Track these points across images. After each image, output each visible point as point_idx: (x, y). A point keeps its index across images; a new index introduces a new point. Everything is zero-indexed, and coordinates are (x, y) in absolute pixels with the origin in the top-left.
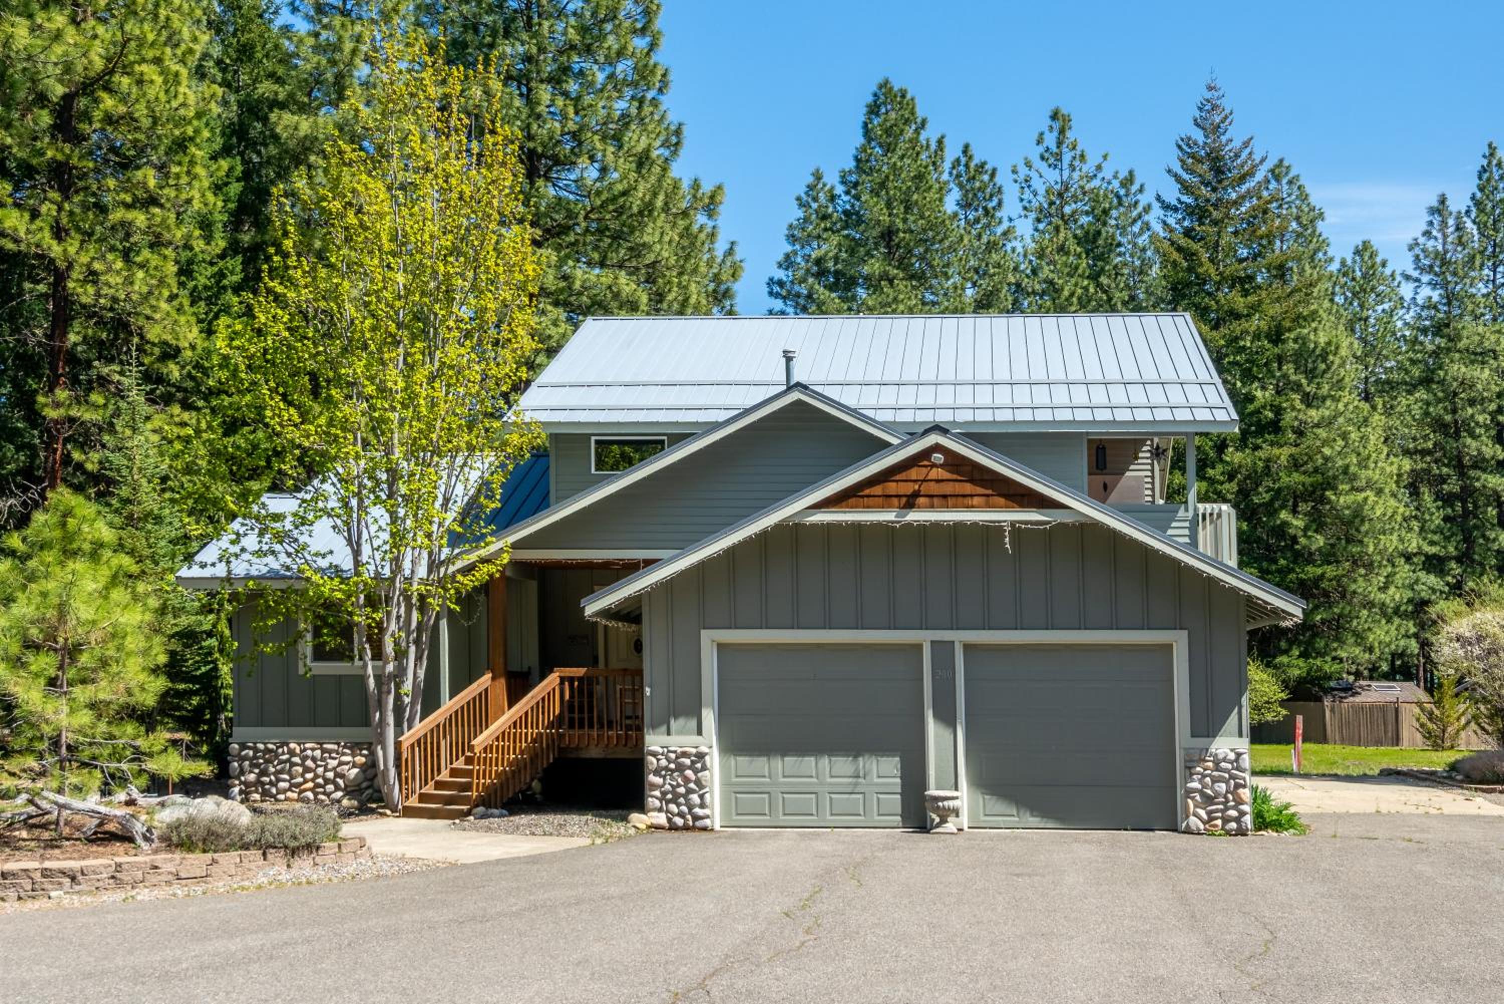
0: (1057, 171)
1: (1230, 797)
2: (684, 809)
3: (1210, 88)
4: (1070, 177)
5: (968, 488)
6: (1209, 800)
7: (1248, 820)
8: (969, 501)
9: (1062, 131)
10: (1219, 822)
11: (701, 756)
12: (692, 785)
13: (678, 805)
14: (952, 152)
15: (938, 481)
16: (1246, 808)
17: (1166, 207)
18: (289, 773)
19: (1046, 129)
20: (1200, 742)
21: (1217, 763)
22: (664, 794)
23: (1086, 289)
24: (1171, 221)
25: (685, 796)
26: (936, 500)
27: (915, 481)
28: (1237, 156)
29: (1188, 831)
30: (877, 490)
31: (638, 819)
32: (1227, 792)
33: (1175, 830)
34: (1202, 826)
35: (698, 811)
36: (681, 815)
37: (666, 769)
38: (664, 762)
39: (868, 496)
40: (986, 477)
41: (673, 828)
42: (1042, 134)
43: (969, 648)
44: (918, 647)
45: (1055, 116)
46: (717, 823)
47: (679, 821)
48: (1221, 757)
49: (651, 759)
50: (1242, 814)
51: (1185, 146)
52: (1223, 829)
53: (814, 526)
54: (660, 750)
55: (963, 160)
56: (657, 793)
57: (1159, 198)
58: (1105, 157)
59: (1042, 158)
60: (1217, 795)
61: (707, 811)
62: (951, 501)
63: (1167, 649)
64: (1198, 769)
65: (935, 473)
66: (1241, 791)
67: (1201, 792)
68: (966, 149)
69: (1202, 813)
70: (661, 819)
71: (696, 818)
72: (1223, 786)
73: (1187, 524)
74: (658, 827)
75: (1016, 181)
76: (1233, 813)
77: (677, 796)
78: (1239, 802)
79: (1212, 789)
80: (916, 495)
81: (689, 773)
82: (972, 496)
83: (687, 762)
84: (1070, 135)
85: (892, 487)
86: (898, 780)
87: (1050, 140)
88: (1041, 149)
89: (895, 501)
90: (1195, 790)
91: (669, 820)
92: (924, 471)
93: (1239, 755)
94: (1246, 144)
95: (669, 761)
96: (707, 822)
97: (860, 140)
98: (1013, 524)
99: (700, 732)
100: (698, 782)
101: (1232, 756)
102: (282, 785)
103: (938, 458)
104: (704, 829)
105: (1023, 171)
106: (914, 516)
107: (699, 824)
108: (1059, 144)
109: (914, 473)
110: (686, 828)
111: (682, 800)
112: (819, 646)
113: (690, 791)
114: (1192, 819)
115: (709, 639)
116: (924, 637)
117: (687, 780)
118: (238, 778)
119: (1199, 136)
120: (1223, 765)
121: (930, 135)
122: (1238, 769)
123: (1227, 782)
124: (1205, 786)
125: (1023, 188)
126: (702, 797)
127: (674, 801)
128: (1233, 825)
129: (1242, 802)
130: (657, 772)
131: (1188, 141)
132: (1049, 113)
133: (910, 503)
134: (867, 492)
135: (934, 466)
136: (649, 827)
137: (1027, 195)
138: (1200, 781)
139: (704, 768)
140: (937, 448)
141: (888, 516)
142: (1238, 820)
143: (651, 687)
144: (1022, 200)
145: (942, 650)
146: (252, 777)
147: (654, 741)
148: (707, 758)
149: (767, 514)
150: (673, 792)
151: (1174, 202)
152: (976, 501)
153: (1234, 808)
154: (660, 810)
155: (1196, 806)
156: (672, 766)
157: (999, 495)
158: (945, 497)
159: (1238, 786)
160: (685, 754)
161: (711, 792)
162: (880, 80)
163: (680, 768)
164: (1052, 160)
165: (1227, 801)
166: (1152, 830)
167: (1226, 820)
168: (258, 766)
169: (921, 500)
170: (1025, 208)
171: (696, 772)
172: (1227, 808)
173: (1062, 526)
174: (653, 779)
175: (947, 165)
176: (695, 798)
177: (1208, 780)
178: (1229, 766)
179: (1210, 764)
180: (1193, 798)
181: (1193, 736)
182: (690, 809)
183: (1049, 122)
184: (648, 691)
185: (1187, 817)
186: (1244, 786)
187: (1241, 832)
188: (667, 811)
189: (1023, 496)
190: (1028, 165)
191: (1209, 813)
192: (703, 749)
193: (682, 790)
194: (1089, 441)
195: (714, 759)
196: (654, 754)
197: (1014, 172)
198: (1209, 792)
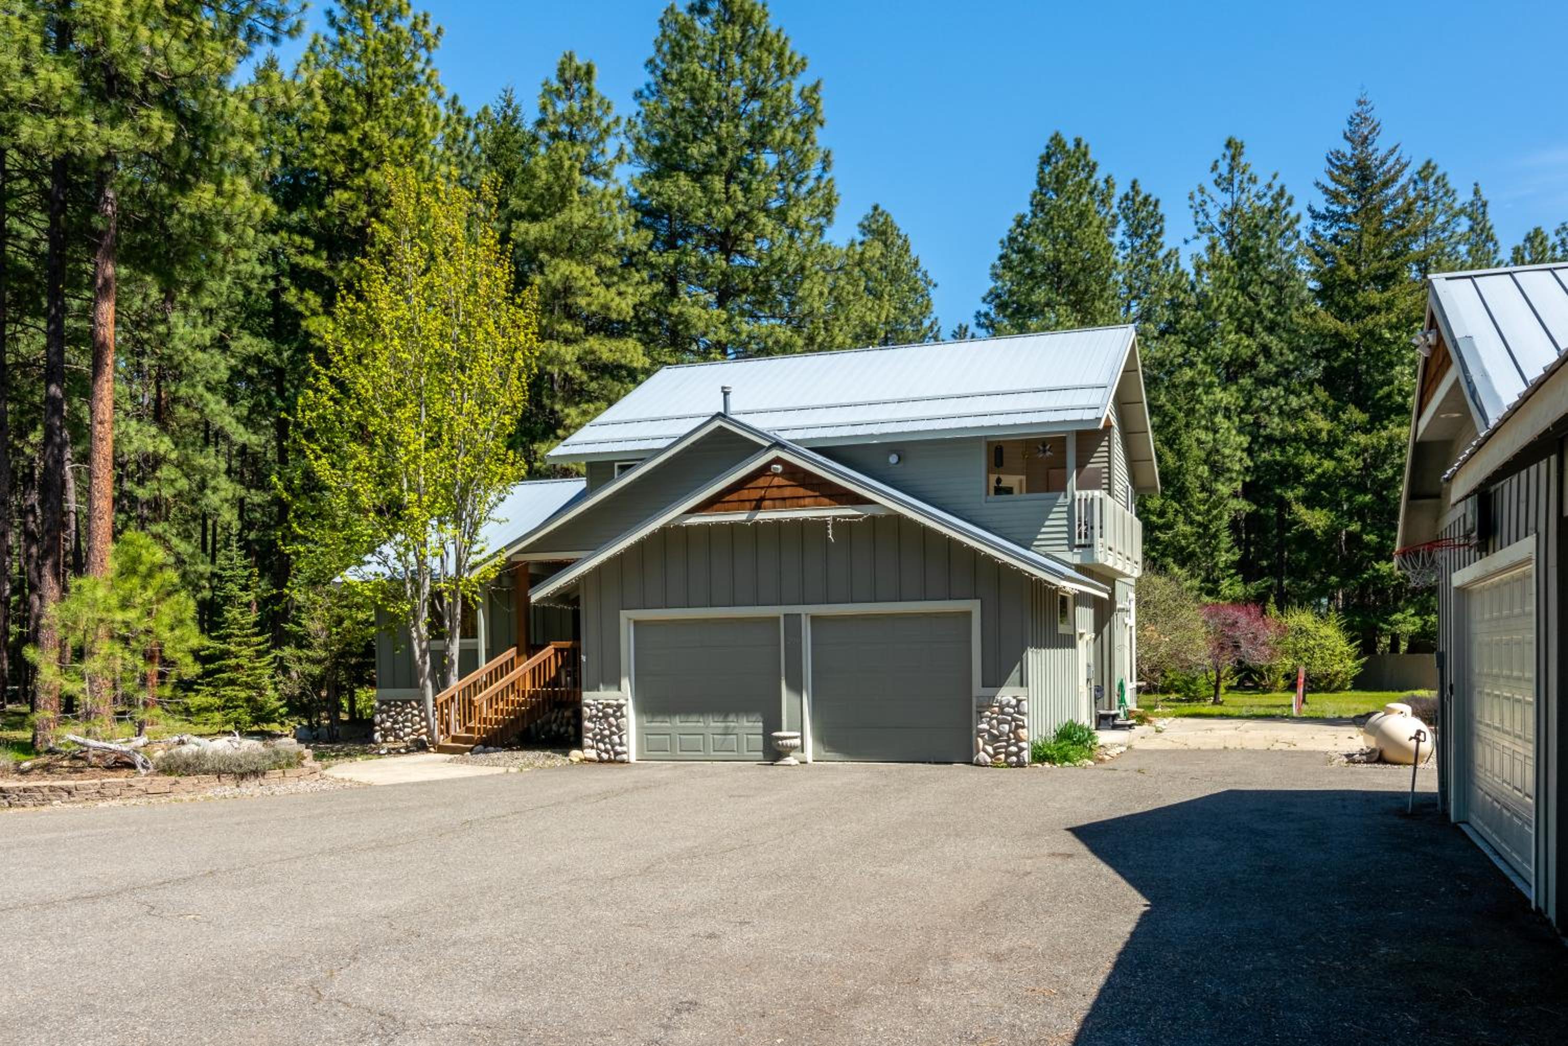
0: (1229, 194)
1: (1012, 735)
2: (609, 747)
3: (1360, 103)
4: (1239, 199)
5: (801, 491)
6: (994, 739)
7: (1026, 755)
8: (802, 502)
9: (1233, 158)
10: (1002, 756)
11: (620, 707)
12: (614, 729)
13: (605, 744)
14: (1121, 190)
15: (779, 487)
16: (1024, 745)
17: (1316, 216)
18: (411, 721)
19: (1220, 157)
20: (989, 691)
21: (1001, 708)
22: (595, 735)
23: (1236, 299)
24: (1319, 228)
25: (609, 737)
26: (777, 503)
27: (762, 488)
28: (1383, 163)
29: (978, 764)
30: (734, 497)
31: (576, 754)
32: (1010, 731)
33: (971, 763)
34: (989, 760)
35: (618, 748)
36: (607, 751)
37: (596, 716)
38: (594, 712)
39: (728, 502)
40: (813, 482)
41: (601, 761)
42: (1217, 161)
43: (814, 619)
44: (777, 619)
45: (1229, 145)
46: (633, 757)
47: (605, 756)
48: (1004, 703)
49: (586, 709)
50: (1021, 749)
51: (1335, 160)
52: (1005, 761)
53: (688, 527)
54: (592, 702)
55: (1131, 194)
56: (590, 735)
57: (1310, 209)
58: (1274, 177)
59: (1217, 184)
60: (1001, 734)
61: (624, 749)
62: (788, 502)
63: (968, 615)
64: (988, 713)
65: (777, 481)
66: (1020, 731)
67: (989, 732)
68: (1134, 185)
69: (990, 749)
70: (592, 754)
71: (617, 753)
72: (1006, 727)
73: (1065, 509)
74: (591, 760)
75: (1191, 207)
76: (1013, 749)
77: (603, 737)
78: (1019, 739)
79: (998, 729)
80: (762, 499)
81: (612, 720)
82: (804, 497)
83: (610, 711)
84: (1243, 160)
85: (744, 494)
86: (761, 724)
87: (1224, 168)
88: (1215, 176)
89: (747, 504)
90: (984, 731)
91: (599, 755)
92: (769, 479)
93: (1019, 701)
94: (1392, 152)
95: (598, 711)
96: (625, 757)
97: (1035, 187)
98: (834, 518)
99: (619, 689)
100: (618, 727)
101: (1014, 702)
102: (408, 730)
103: (779, 468)
104: (622, 762)
105: (1198, 199)
106: (762, 516)
107: (618, 758)
108: (1232, 169)
109: (762, 482)
110: (610, 761)
111: (607, 740)
112: (706, 621)
113: (612, 733)
114: (982, 753)
115: (627, 617)
116: (779, 611)
117: (610, 725)
118: (379, 725)
119: (1346, 148)
120: (1007, 709)
121: (1099, 176)
122: (1019, 713)
123: (1010, 724)
124: (992, 727)
125: (1197, 212)
126: (620, 737)
127: (601, 741)
128: (1014, 759)
129: (1022, 740)
130: (590, 719)
131: (1339, 155)
132: (1225, 143)
133: (758, 505)
134: (727, 499)
135: (775, 475)
136: (581, 760)
137: (1201, 218)
138: (989, 723)
139: (622, 716)
140: (778, 460)
141: (741, 517)
142: (1017, 754)
143: (587, 655)
144: (1197, 223)
145: (793, 621)
146: (388, 724)
147: (588, 697)
148: (624, 709)
149: (655, 519)
150: (601, 734)
151: (1323, 211)
152: (807, 501)
153: (1016, 744)
154: (592, 747)
155: (985, 743)
156: (600, 714)
157: (823, 496)
158: (784, 499)
159: (1018, 727)
160: (608, 706)
161: (627, 734)
162: (1053, 134)
163: (606, 716)
164: (1225, 185)
165: (1010, 739)
166: (951, 763)
167: (1008, 755)
168: (392, 717)
169: (767, 503)
170: (1199, 230)
171: (617, 718)
172: (1009, 745)
173: (873, 518)
174: (587, 724)
175: (1115, 201)
176: (616, 739)
177: (995, 722)
178: (1012, 711)
179: (996, 709)
180: (982, 737)
181: (983, 686)
182: (613, 746)
183: (1223, 150)
184: (584, 658)
185: (978, 752)
186: (1023, 727)
187: (1020, 764)
188: (598, 749)
189: (843, 495)
190: (1202, 190)
191: (995, 749)
192: (622, 701)
193: (607, 732)
194: (989, 444)
195: (630, 710)
196: (588, 706)
197: (1191, 198)
198: (995, 732)
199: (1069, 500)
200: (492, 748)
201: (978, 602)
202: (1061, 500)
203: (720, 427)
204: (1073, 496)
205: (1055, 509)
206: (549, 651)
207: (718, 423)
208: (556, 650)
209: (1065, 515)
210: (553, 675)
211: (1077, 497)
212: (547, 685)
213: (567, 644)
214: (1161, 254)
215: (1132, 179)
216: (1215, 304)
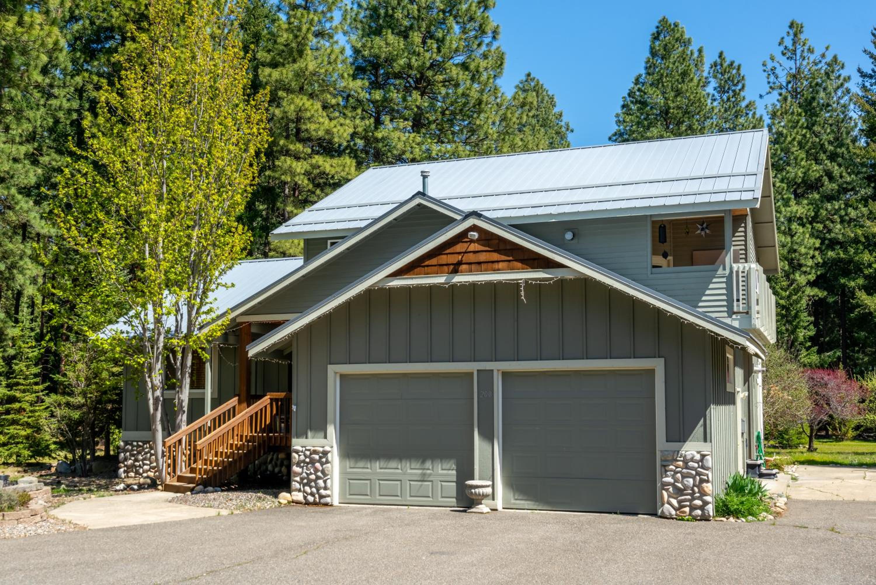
0: (793, 62)
1: (696, 489)
2: (314, 490)
4: (801, 64)
5: (495, 256)
6: (679, 492)
7: (710, 509)
8: (496, 266)
9: (795, 35)
10: (687, 509)
11: (325, 453)
12: (319, 474)
13: (311, 487)
15: (475, 252)
16: (708, 499)
17: (863, 75)
18: (149, 460)
19: (785, 35)
20: (673, 446)
21: (686, 462)
22: (302, 479)
23: (804, 136)
24: (867, 84)
25: (315, 481)
26: (473, 266)
27: (459, 253)
29: (663, 517)
30: (434, 261)
31: (284, 497)
32: (694, 485)
33: (655, 514)
34: (673, 512)
35: (323, 492)
36: (312, 494)
37: (304, 462)
38: (302, 457)
39: (428, 266)
40: (508, 247)
41: (307, 503)
42: (783, 38)
43: (505, 375)
44: (471, 374)
45: (791, 26)
46: (336, 501)
47: (310, 499)
48: (689, 457)
49: (294, 455)
50: (706, 503)
52: (690, 514)
53: (391, 289)
54: (300, 449)
55: (719, 61)
56: (298, 479)
57: (859, 70)
58: (827, 48)
59: (784, 54)
60: (686, 488)
61: (328, 492)
62: (483, 266)
63: (651, 372)
64: (672, 467)
65: (474, 247)
66: (704, 485)
67: (673, 485)
68: (721, 55)
69: (674, 502)
70: (299, 496)
71: (321, 497)
72: (691, 481)
73: (724, 280)
74: (298, 503)
75: (765, 71)
76: (698, 502)
77: (310, 481)
78: (703, 493)
79: (682, 482)
80: (460, 263)
81: (318, 465)
82: (498, 262)
83: (317, 457)
84: (802, 37)
85: (443, 259)
86: (454, 472)
87: (788, 42)
88: (782, 48)
89: (446, 268)
90: (669, 484)
91: (305, 498)
92: (466, 245)
93: (703, 456)
95: (306, 456)
96: (328, 500)
97: (648, 55)
98: (526, 281)
99: (325, 437)
100: (323, 472)
101: (698, 457)
102: (146, 467)
103: (475, 235)
104: (326, 505)
105: (770, 65)
106: (458, 279)
107: (323, 501)
108: (794, 43)
109: (459, 247)
110: (315, 504)
111: (313, 484)
112: (405, 375)
113: (318, 478)
114: (667, 506)
115: (334, 371)
116: (473, 367)
117: (316, 471)
118: (123, 463)
120: (691, 464)
122: (703, 467)
123: (694, 478)
124: (676, 480)
125: (769, 75)
126: (325, 482)
127: (308, 484)
128: (699, 512)
129: (706, 494)
130: (298, 464)
132: (789, 24)
133: (455, 270)
134: (427, 263)
135: (472, 241)
136: (289, 502)
137: (772, 79)
138: (673, 477)
139: (327, 462)
140: (474, 228)
141: (440, 280)
142: (702, 508)
143: (297, 405)
144: (769, 83)
145: (486, 377)
146: (130, 462)
147: (297, 444)
148: (329, 455)
149: (361, 282)
150: (308, 478)
151: (870, 72)
152: (501, 265)
153: (700, 498)
154: (299, 490)
155: (669, 496)
156: (308, 460)
157: (516, 260)
158: (479, 263)
159: (702, 481)
160: (315, 452)
161: (332, 478)
162: (660, 17)
163: (313, 462)
164: (789, 54)
165: (694, 493)
166: (636, 514)
167: (693, 508)
168: (133, 455)
169: (464, 267)
170: (771, 88)
171: (322, 464)
172: (694, 499)
173: (562, 282)
174: (296, 469)
176: (321, 482)
177: (679, 475)
178: (696, 465)
179: (681, 463)
180: (667, 490)
181: (667, 441)
182: (318, 490)
183: (788, 29)
184: (294, 408)
185: (663, 505)
186: (707, 481)
187: (705, 518)
188: (304, 492)
189: (534, 259)
190: (772, 59)
191: (679, 502)
192: (327, 448)
193: (313, 477)
194: (654, 222)
195: (335, 457)
196: (297, 452)
197: (764, 65)
198: (679, 485)
199: (727, 272)
200: (210, 489)
201: (662, 360)
202: (720, 272)
203: (419, 205)
204: (731, 269)
205: (715, 280)
206: (266, 400)
207: (418, 201)
208: (271, 399)
209: (724, 285)
210: (268, 422)
211: (735, 269)
212: (263, 431)
213: (281, 395)
214: (743, 104)
215: (719, 51)
216: (789, 139)
